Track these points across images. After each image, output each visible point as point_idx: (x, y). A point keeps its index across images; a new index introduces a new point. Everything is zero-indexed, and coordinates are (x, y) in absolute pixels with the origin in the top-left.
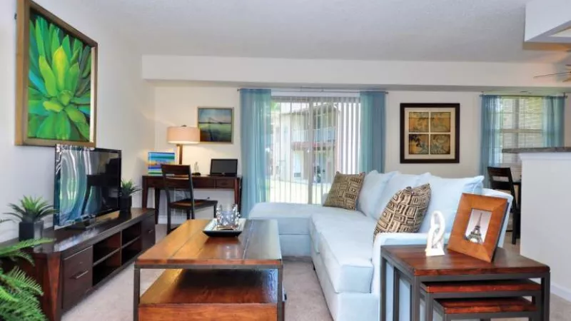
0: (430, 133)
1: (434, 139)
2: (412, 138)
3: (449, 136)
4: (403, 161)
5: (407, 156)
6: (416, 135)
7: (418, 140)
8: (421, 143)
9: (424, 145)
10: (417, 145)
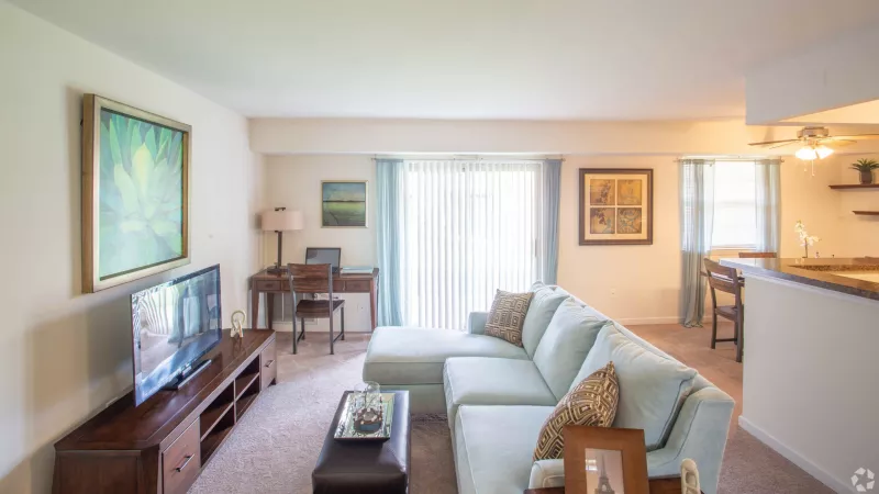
0: (616, 206)
1: (622, 213)
2: (594, 212)
3: (640, 210)
4: (583, 242)
5: (589, 236)
6: (599, 210)
7: (602, 215)
8: (606, 219)
9: (609, 221)
10: (601, 222)
